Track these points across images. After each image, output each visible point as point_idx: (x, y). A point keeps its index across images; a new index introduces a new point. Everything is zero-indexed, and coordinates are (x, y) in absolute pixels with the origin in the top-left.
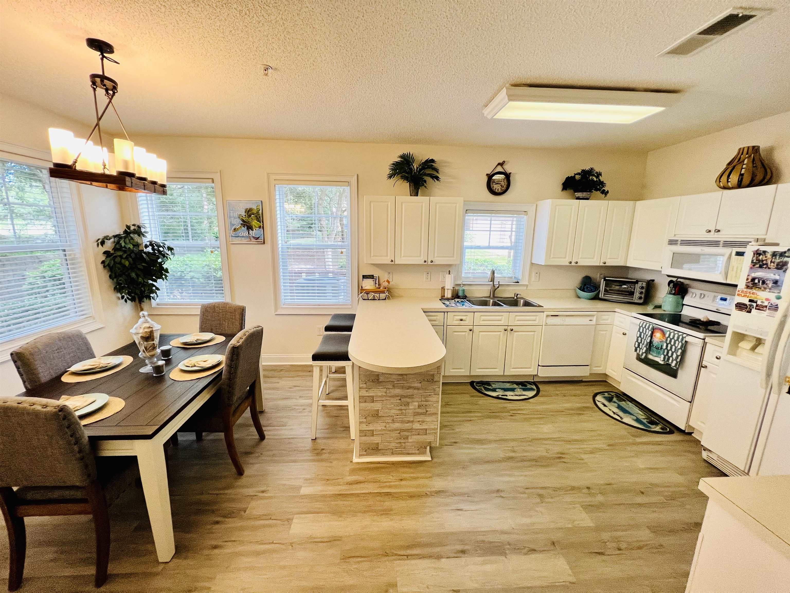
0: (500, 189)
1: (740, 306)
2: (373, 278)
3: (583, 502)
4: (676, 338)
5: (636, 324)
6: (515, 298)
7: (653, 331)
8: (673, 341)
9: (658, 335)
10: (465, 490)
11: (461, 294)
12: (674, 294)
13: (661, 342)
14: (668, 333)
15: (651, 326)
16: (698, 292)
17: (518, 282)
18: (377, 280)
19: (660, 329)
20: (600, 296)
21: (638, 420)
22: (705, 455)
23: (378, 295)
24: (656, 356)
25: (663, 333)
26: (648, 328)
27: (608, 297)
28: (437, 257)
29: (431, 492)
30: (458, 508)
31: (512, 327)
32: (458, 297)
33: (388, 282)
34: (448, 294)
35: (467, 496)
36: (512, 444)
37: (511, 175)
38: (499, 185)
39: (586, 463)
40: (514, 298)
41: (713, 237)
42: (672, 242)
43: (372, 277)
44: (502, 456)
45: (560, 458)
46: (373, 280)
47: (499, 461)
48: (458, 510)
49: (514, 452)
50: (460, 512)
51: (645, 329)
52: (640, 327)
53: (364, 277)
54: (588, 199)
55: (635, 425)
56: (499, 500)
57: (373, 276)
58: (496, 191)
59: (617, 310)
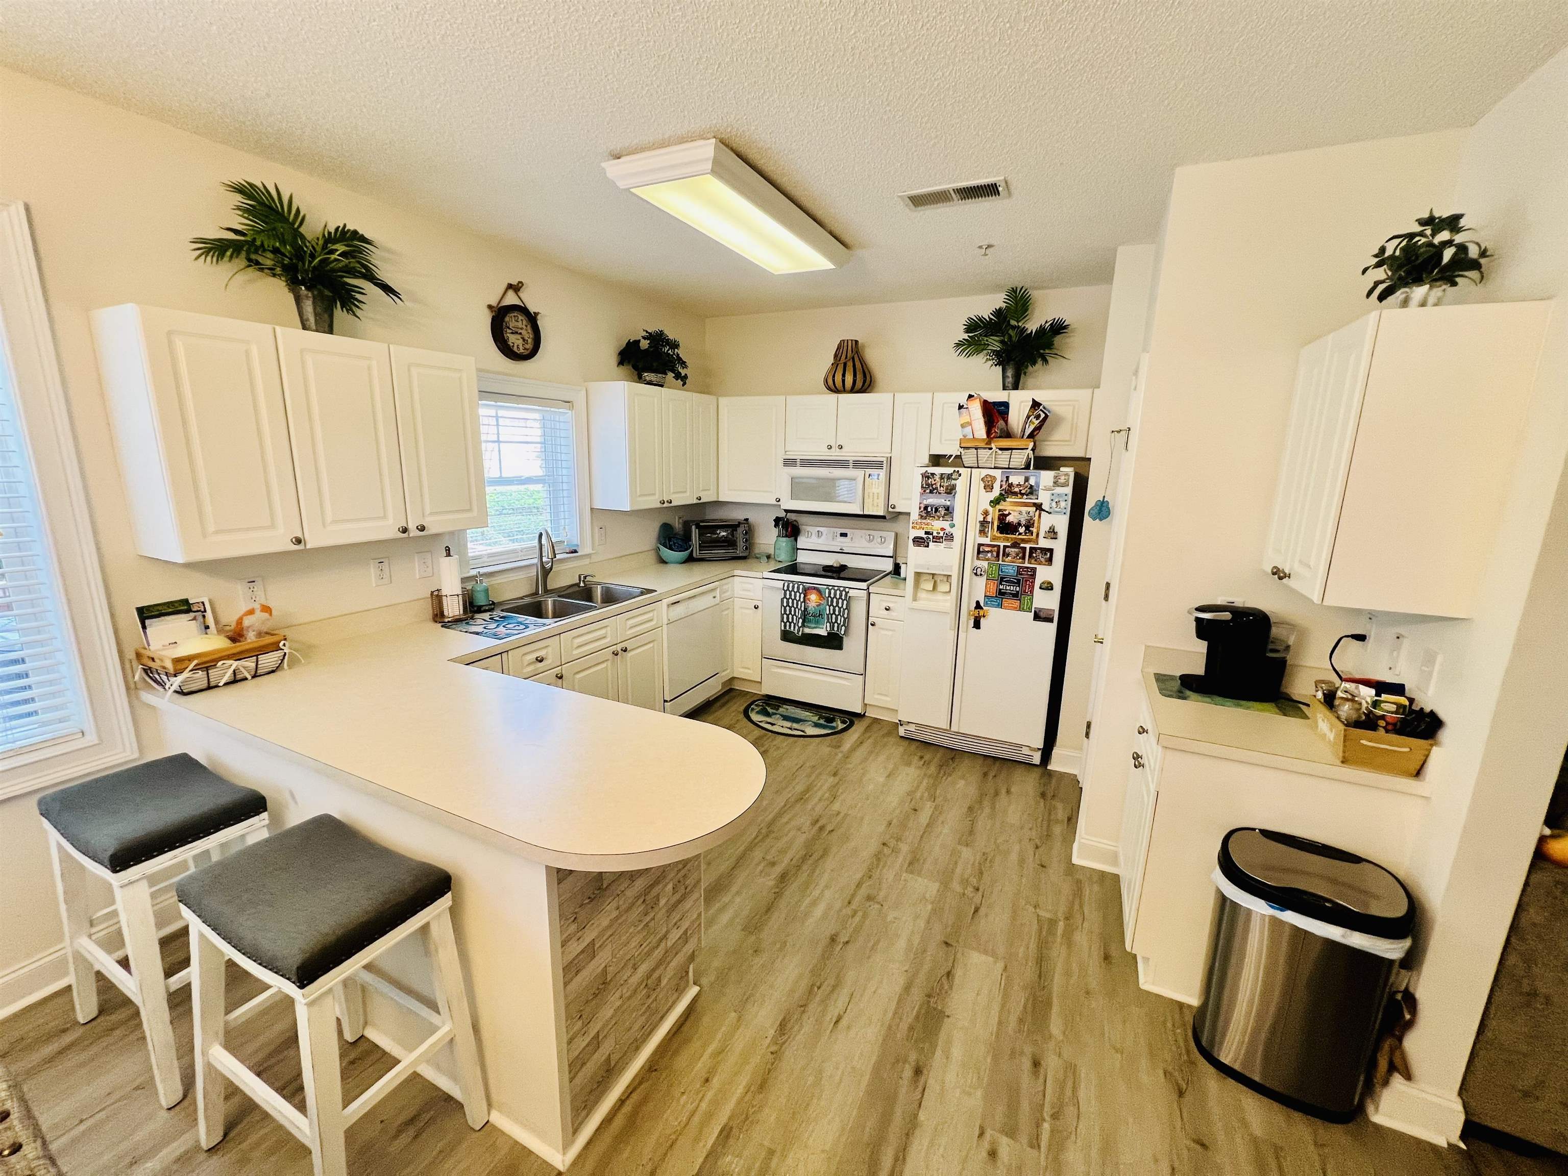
0: (521, 347)
1: (918, 541)
2: (189, 611)
3: (901, 866)
4: (838, 596)
5: (778, 589)
6: (582, 584)
7: (806, 591)
8: (835, 600)
9: (813, 597)
10: (804, 984)
11: (481, 600)
12: (786, 536)
13: (817, 606)
14: (827, 591)
15: (801, 587)
16: (814, 530)
17: (575, 552)
18: (209, 614)
19: (815, 588)
20: (694, 555)
21: (816, 725)
22: (902, 731)
23: (250, 663)
24: (815, 628)
25: (819, 591)
26: (798, 590)
27: (706, 554)
28: (431, 514)
29: (774, 1041)
30: (834, 1020)
31: (623, 645)
32: (480, 610)
33: (266, 609)
34: (453, 608)
35: (816, 989)
36: (758, 854)
37: (539, 317)
38: (519, 337)
39: (846, 815)
40: (578, 585)
41: (835, 454)
42: (789, 463)
43: (182, 607)
44: (771, 883)
45: (822, 828)
46: (192, 615)
47: (778, 895)
48: (837, 1022)
49: (773, 864)
50: (844, 1023)
51: (793, 593)
52: (785, 592)
53: (146, 614)
54: (662, 386)
55: (819, 733)
56: (851, 950)
57: (186, 602)
58: (515, 349)
59: (737, 572)
